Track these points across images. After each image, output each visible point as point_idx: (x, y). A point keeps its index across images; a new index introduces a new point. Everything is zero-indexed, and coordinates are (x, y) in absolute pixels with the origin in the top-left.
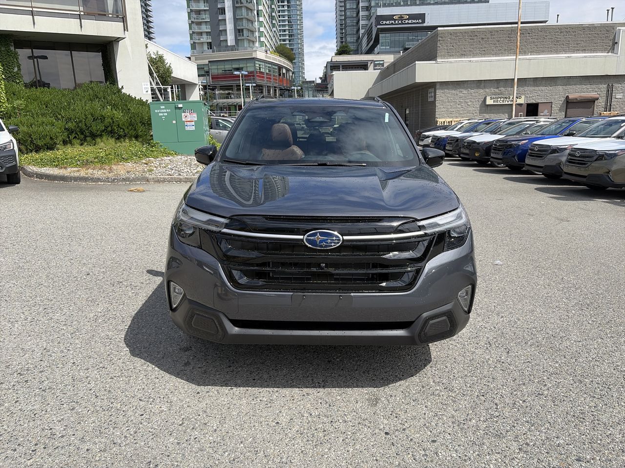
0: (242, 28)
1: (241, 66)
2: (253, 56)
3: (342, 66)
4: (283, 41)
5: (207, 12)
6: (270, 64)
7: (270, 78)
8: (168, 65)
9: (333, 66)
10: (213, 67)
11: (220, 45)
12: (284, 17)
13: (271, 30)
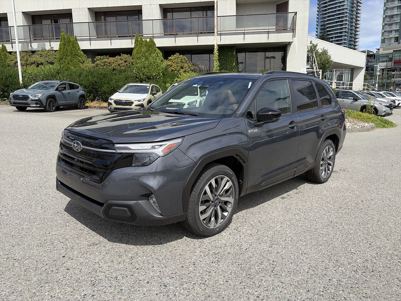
5: (399, 16)
10: (396, 55)
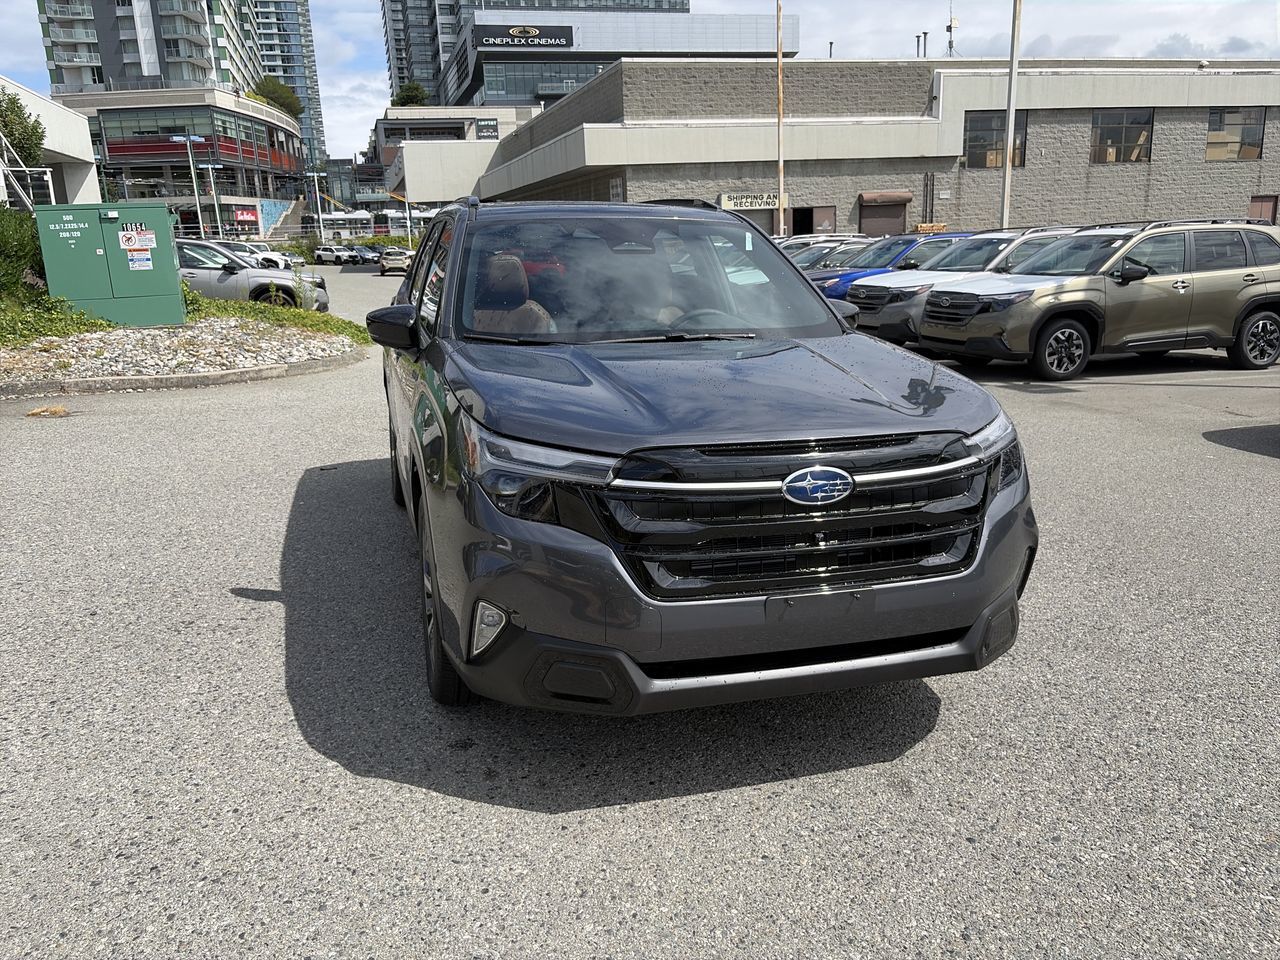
0: (175, 36)
1: (179, 123)
2: (208, 102)
3: (410, 129)
4: (270, 71)
6: (247, 120)
7: (252, 153)
8: (33, 118)
9: (391, 131)
10: (108, 125)
11: (122, 74)
12: (267, 18)
13: (243, 46)
